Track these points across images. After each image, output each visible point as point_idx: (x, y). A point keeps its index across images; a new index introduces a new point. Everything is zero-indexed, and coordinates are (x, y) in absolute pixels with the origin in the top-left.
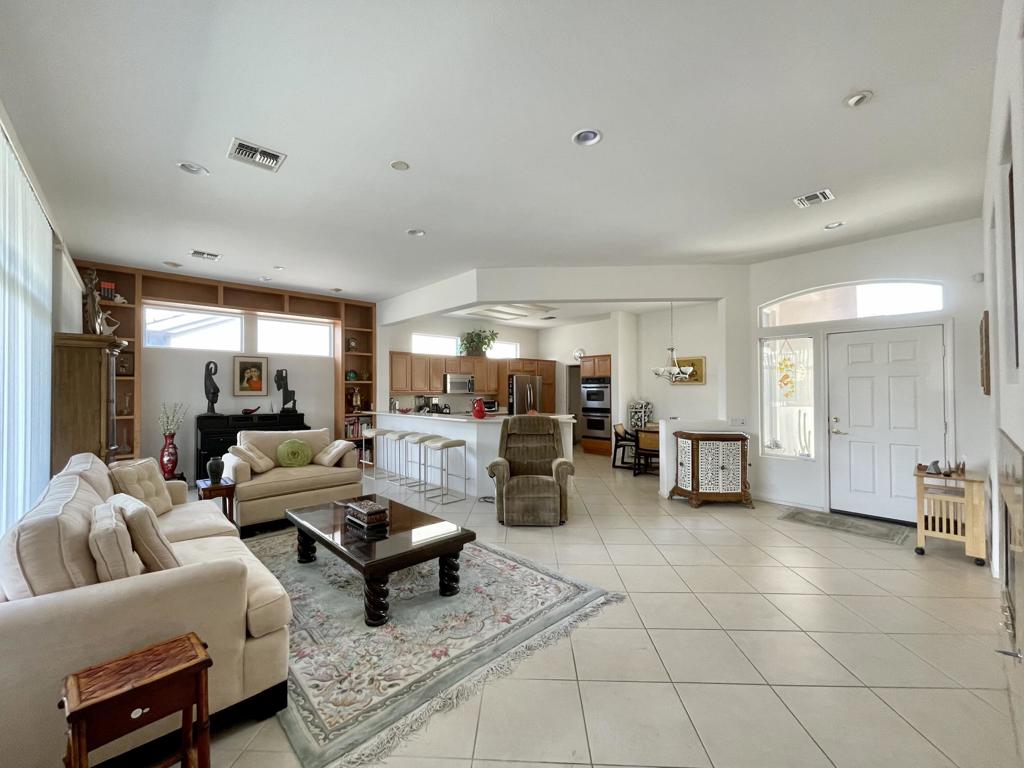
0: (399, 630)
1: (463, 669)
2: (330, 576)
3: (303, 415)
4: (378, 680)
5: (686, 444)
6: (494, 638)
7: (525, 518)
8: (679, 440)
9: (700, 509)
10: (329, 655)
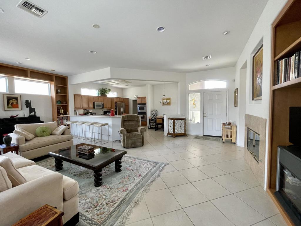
0: (108, 186)
1: (135, 192)
2: (72, 173)
3: (39, 117)
4: (109, 203)
5: (172, 121)
6: (140, 181)
7: (132, 145)
8: (170, 120)
9: (176, 138)
10: (86, 200)
